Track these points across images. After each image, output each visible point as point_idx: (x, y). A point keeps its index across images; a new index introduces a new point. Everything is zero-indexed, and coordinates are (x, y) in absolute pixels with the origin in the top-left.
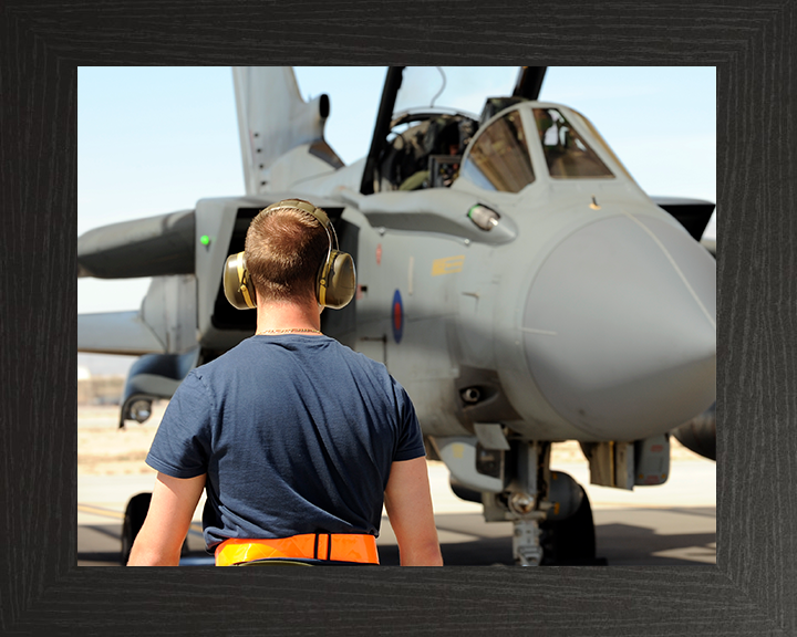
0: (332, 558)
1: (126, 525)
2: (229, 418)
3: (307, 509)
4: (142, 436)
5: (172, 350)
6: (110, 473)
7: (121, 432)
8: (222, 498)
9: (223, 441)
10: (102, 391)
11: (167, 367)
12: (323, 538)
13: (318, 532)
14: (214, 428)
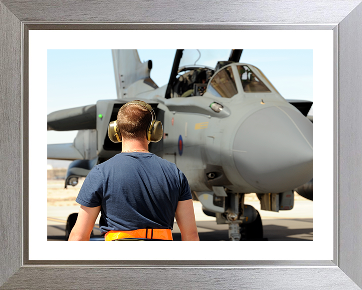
0: (153, 238)
1: (67, 225)
2: (110, 184)
3: (143, 219)
4: (74, 191)
5: (87, 158)
6: (61, 205)
7: (65, 190)
8: (107, 215)
9: (108, 193)
10: (57, 174)
11: (84, 165)
12: (150, 230)
13: (147, 228)
14: (104, 188)
